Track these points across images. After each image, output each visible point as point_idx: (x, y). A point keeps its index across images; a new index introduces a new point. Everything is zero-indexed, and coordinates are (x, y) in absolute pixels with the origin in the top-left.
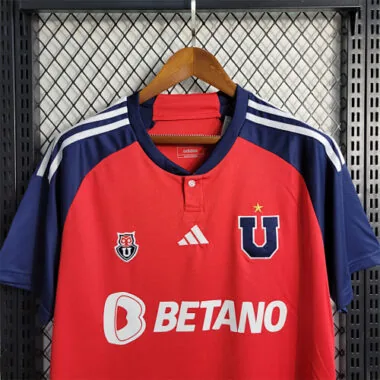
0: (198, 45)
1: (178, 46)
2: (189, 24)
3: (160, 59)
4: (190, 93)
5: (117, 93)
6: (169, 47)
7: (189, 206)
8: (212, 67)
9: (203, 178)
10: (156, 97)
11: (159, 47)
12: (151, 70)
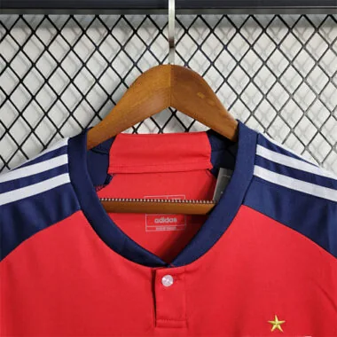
0: (177, 62)
1: (148, 63)
2: (165, 32)
3: (123, 81)
4: (166, 131)
5: (58, 131)
6: (135, 65)
7: (162, 318)
8: (200, 94)
9: (186, 272)
10: (114, 138)
11: (121, 65)
12: (110, 97)
